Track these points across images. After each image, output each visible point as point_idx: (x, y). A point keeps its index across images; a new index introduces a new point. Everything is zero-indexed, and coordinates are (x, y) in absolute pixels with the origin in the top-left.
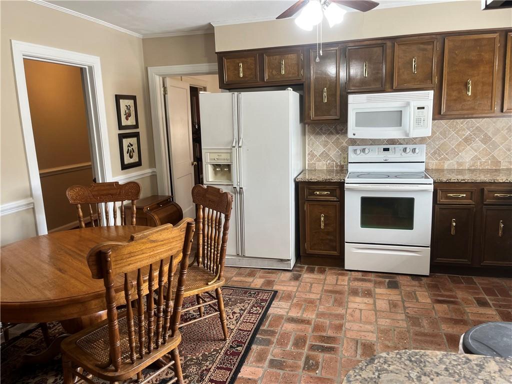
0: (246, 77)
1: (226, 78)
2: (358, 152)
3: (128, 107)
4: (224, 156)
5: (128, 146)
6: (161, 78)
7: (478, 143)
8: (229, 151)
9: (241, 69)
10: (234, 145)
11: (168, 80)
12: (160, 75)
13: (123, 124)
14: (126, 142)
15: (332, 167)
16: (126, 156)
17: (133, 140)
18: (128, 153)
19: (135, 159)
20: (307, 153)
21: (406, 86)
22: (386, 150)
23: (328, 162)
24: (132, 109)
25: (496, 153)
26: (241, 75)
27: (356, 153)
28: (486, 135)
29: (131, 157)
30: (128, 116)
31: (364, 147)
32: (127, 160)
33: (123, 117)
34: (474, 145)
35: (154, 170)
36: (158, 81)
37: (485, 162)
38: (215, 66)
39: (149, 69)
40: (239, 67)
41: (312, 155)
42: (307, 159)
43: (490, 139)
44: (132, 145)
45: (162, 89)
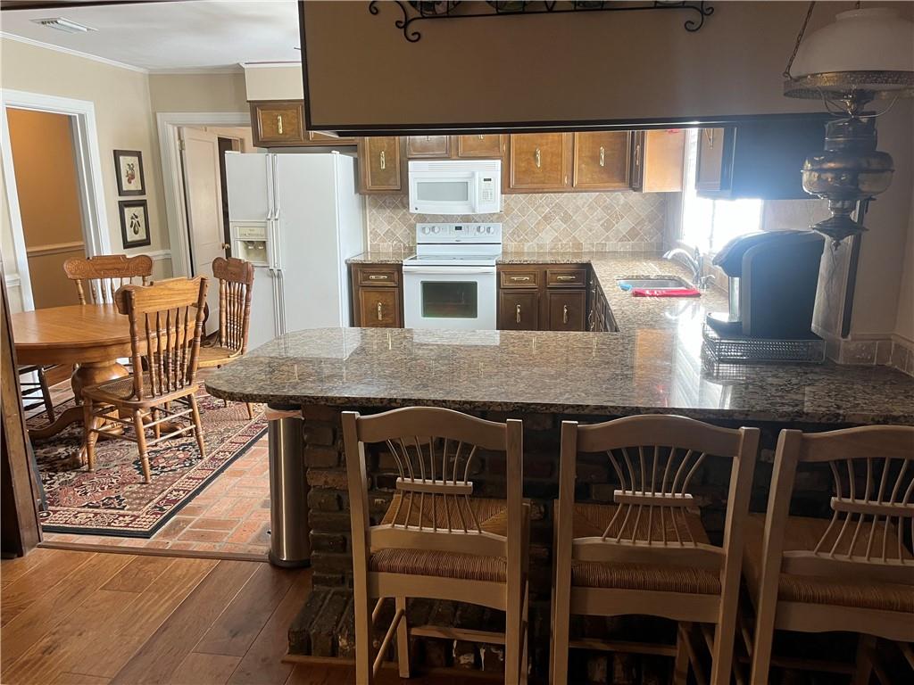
0: (286, 134)
1: (261, 133)
2: (427, 231)
3: (131, 167)
4: (257, 231)
5: (132, 218)
6: (176, 128)
7: (557, 222)
8: (263, 225)
9: (280, 124)
10: (269, 217)
11: (185, 131)
12: (174, 125)
13: (124, 189)
14: (128, 212)
15: (400, 249)
16: (129, 231)
17: (139, 210)
18: (131, 226)
19: (142, 236)
20: (369, 231)
21: (472, 153)
22: (459, 228)
23: (395, 242)
24: (137, 169)
25: (576, 234)
26: (281, 131)
27: (424, 233)
28: (566, 213)
29: (136, 233)
30: (131, 178)
31: (433, 225)
32: (131, 237)
33: (124, 179)
34: (553, 224)
35: (168, 251)
36: (172, 132)
37: (566, 244)
38: (248, 117)
39: (158, 115)
40: (278, 121)
41: (375, 234)
42: (369, 239)
43: (571, 217)
44: (137, 217)
45: (178, 143)
